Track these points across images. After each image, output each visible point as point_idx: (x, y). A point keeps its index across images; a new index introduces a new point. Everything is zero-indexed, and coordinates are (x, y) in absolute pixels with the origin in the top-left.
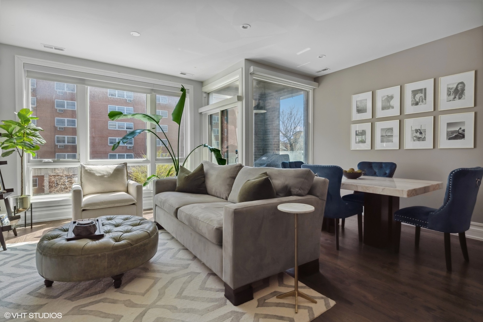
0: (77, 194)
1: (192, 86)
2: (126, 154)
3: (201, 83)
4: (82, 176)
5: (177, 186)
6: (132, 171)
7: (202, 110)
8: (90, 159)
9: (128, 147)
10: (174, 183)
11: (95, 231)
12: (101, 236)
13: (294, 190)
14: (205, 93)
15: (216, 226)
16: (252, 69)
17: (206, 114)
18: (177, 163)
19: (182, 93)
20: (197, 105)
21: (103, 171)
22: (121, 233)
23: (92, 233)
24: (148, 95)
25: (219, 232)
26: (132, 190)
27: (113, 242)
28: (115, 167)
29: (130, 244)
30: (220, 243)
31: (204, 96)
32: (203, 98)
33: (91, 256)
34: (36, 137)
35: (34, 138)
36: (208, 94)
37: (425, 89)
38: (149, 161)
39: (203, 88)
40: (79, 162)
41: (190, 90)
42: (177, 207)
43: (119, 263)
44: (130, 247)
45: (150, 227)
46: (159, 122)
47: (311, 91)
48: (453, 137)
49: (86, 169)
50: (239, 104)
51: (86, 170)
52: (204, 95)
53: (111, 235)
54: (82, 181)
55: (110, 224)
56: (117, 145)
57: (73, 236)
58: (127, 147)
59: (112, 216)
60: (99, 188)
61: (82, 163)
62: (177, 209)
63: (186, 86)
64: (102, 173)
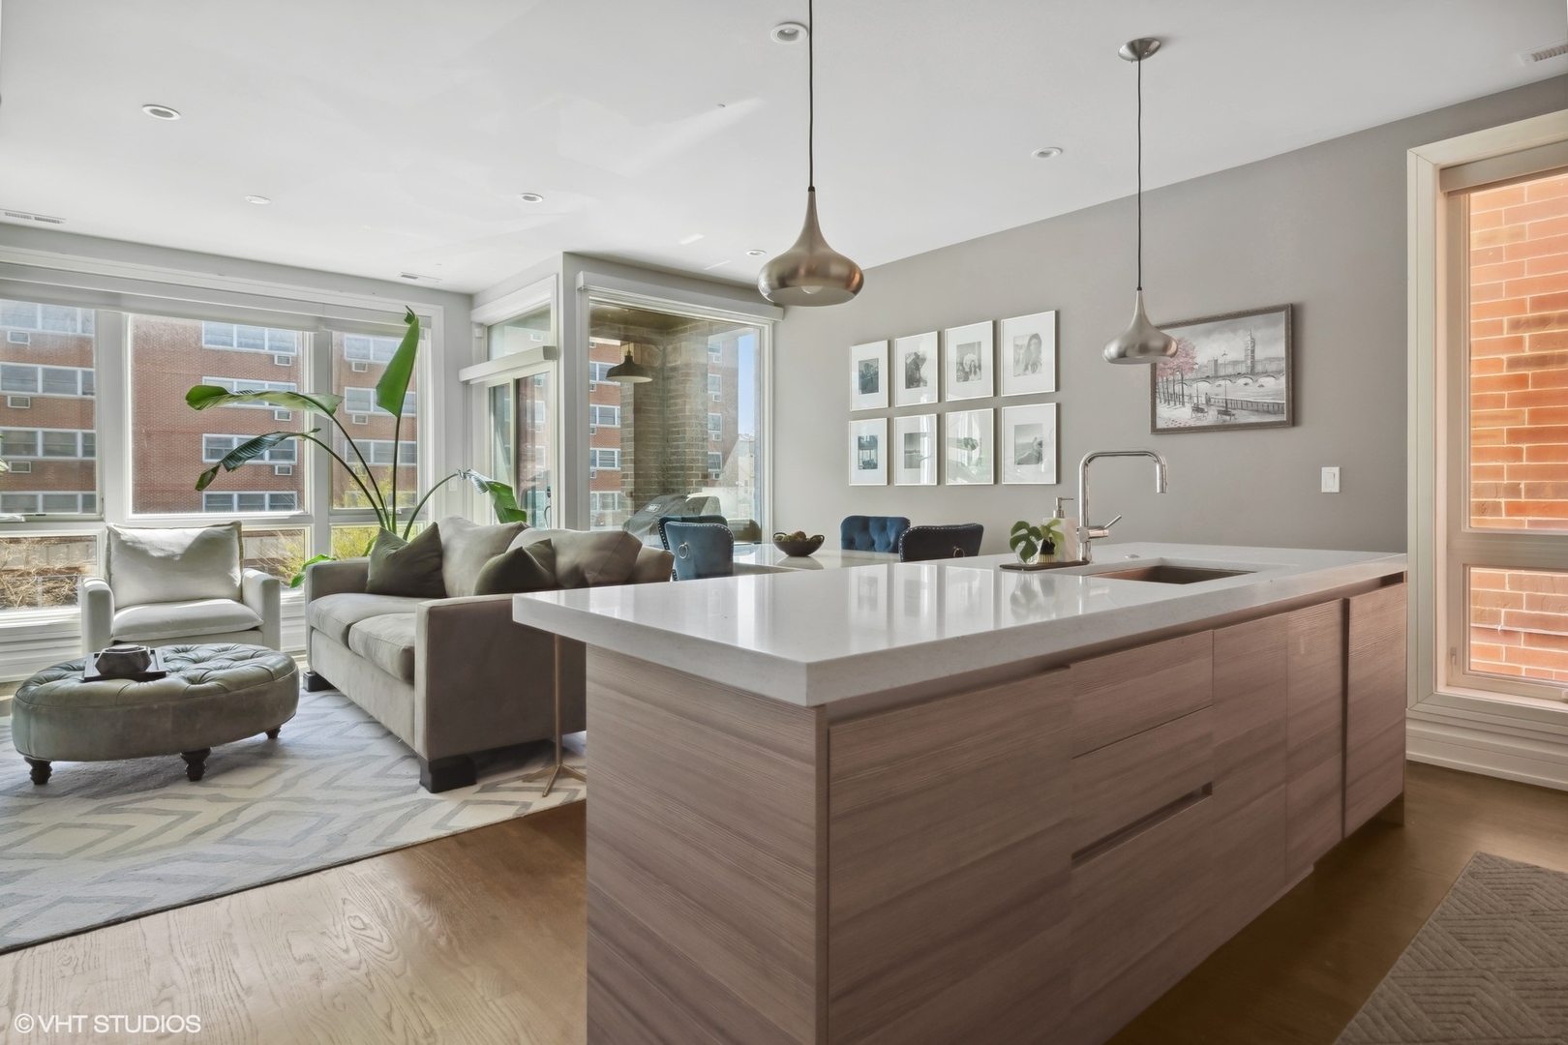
0: (99, 602)
1: (441, 308)
2: (267, 494)
3: (469, 299)
4: (112, 557)
5: (369, 579)
6: (289, 554)
7: (469, 374)
8: (135, 511)
9: (277, 468)
10: (362, 572)
11: (147, 666)
12: (162, 675)
13: (589, 576)
14: (481, 325)
15: (404, 644)
16: (581, 279)
17: (482, 384)
19: (407, 327)
20: (454, 361)
21: (171, 545)
22: (204, 672)
23: (138, 670)
24: (308, 333)
25: (409, 654)
26: (253, 595)
27: (186, 684)
29: (223, 690)
30: (409, 677)
31: (477, 335)
32: (474, 339)
33: (136, 707)
36: (490, 328)
37: (979, 343)
38: (310, 516)
39: (474, 311)
40: (102, 520)
41: (433, 320)
42: (349, 623)
43: (199, 726)
44: (224, 696)
45: (277, 663)
46: (334, 411)
47: (767, 326)
48: (1025, 458)
49: (123, 538)
50: (550, 366)
51: (124, 543)
52: (477, 332)
53: (182, 673)
54: (112, 571)
55: (183, 659)
56: (209, 476)
57: (97, 673)
58: (272, 467)
59: (188, 646)
60: (158, 590)
61: (111, 525)
62: (349, 627)
63: (420, 310)
64: (167, 548)
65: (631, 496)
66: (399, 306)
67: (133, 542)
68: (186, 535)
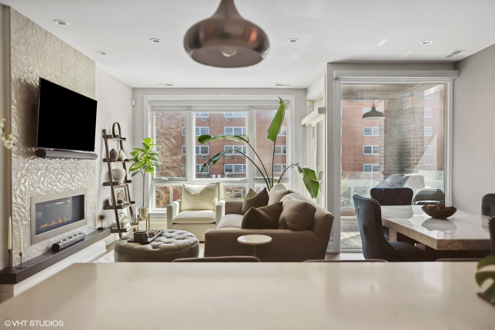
1: (294, 96)
3: (305, 90)
7: (305, 121)
8: (196, 178)
14: (310, 101)
16: (334, 74)
18: (271, 184)
19: (280, 105)
20: (299, 116)
21: (197, 190)
24: (247, 112)
28: (205, 186)
31: (308, 106)
34: (154, 160)
35: (153, 161)
36: (313, 101)
38: (247, 180)
39: (307, 95)
40: (187, 180)
41: (290, 101)
46: (249, 141)
49: (185, 187)
52: (308, 104)
54: (182, 198)
61: (184, 183)
63: (284, 98)
64: (196, 191)
65: (383, 173)
66: (275, 97)
67: (187, 189)
68: (202, 187)
